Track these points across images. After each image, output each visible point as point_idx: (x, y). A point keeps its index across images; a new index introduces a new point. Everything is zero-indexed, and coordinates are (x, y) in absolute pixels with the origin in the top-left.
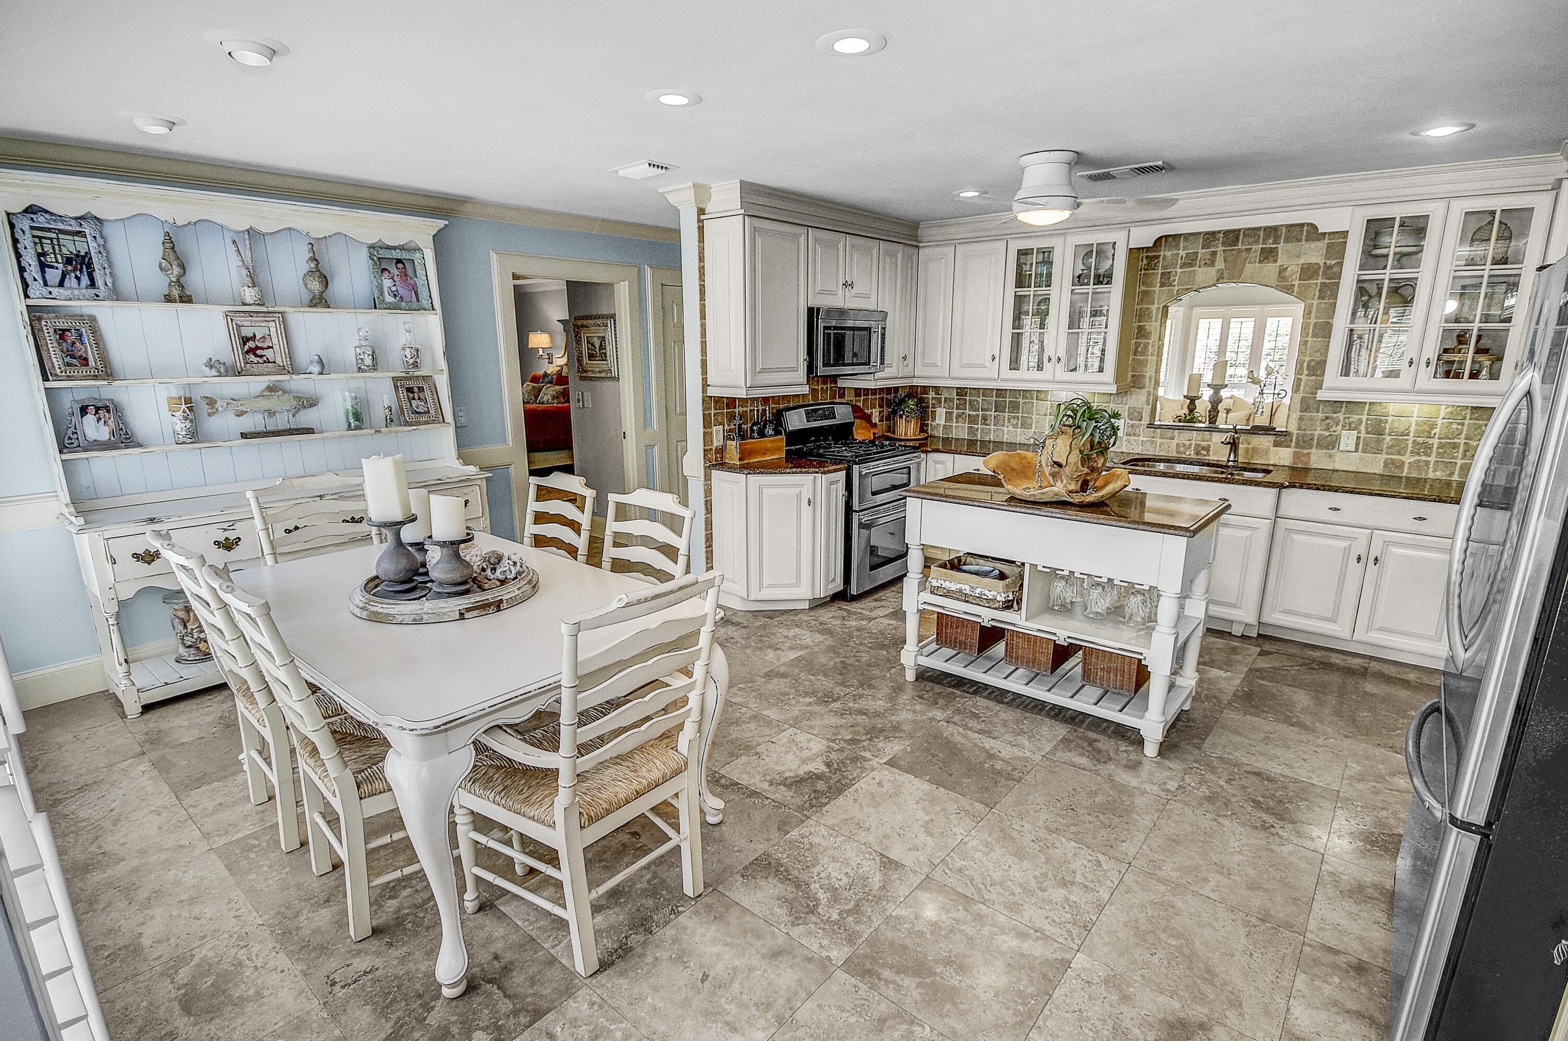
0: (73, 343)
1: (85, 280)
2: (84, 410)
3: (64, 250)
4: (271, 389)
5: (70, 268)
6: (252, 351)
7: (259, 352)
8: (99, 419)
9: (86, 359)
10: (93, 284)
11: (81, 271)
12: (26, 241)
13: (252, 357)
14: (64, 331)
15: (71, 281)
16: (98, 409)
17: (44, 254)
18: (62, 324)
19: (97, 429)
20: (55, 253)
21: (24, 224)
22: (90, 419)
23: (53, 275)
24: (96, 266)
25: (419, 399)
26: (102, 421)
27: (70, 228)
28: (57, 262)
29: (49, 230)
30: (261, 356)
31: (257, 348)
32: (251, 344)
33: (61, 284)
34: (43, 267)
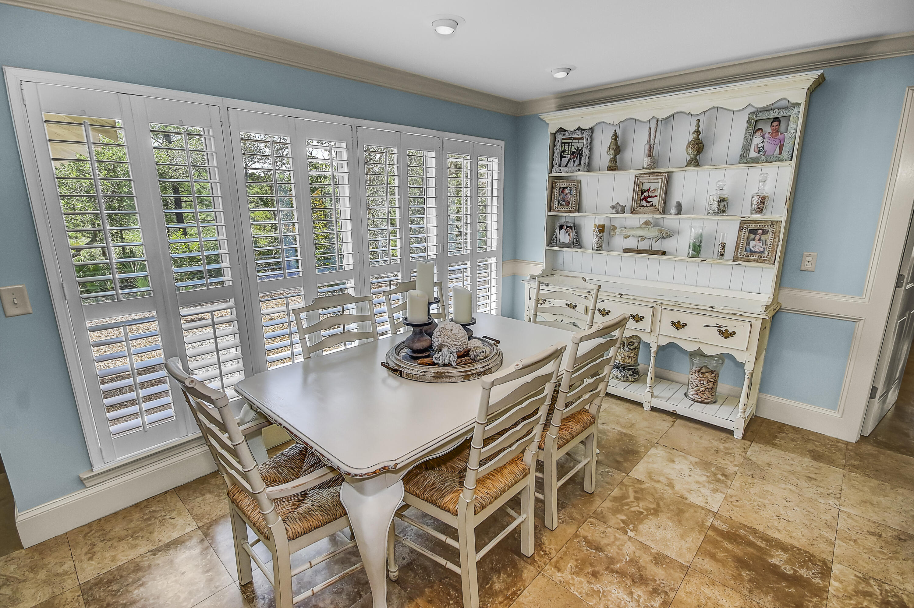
0: (567, 194)
1: (577, 162)
2: (561, 227)
3: (573, 148)
4: (647, 223)
5: (572, 157)
6: (645, 199)
7: (649, 199)
8: (567, 232)
9: (569, 202)
10: (579, 164)
11: (577, 158)
12: (558, 145)
13: (644, 203)
14: (564, 188)
15: (571, 164)
16: (567, 227)
17: (564, 151)
18: (564, 185)
19: (565, 237)
20: (568, 150)
21: (559, 137)
22: (563, 231)
23: (565, 160)
24: (583, 155)
25: (759, 240)
26: (568, 233)
27: (577, 136)
28: (568, 154)
29: (569, 139)
30: (649, 202)
31: (649, 196)
32: (646, 194)
33: (566, 166)
34: (562, 157)
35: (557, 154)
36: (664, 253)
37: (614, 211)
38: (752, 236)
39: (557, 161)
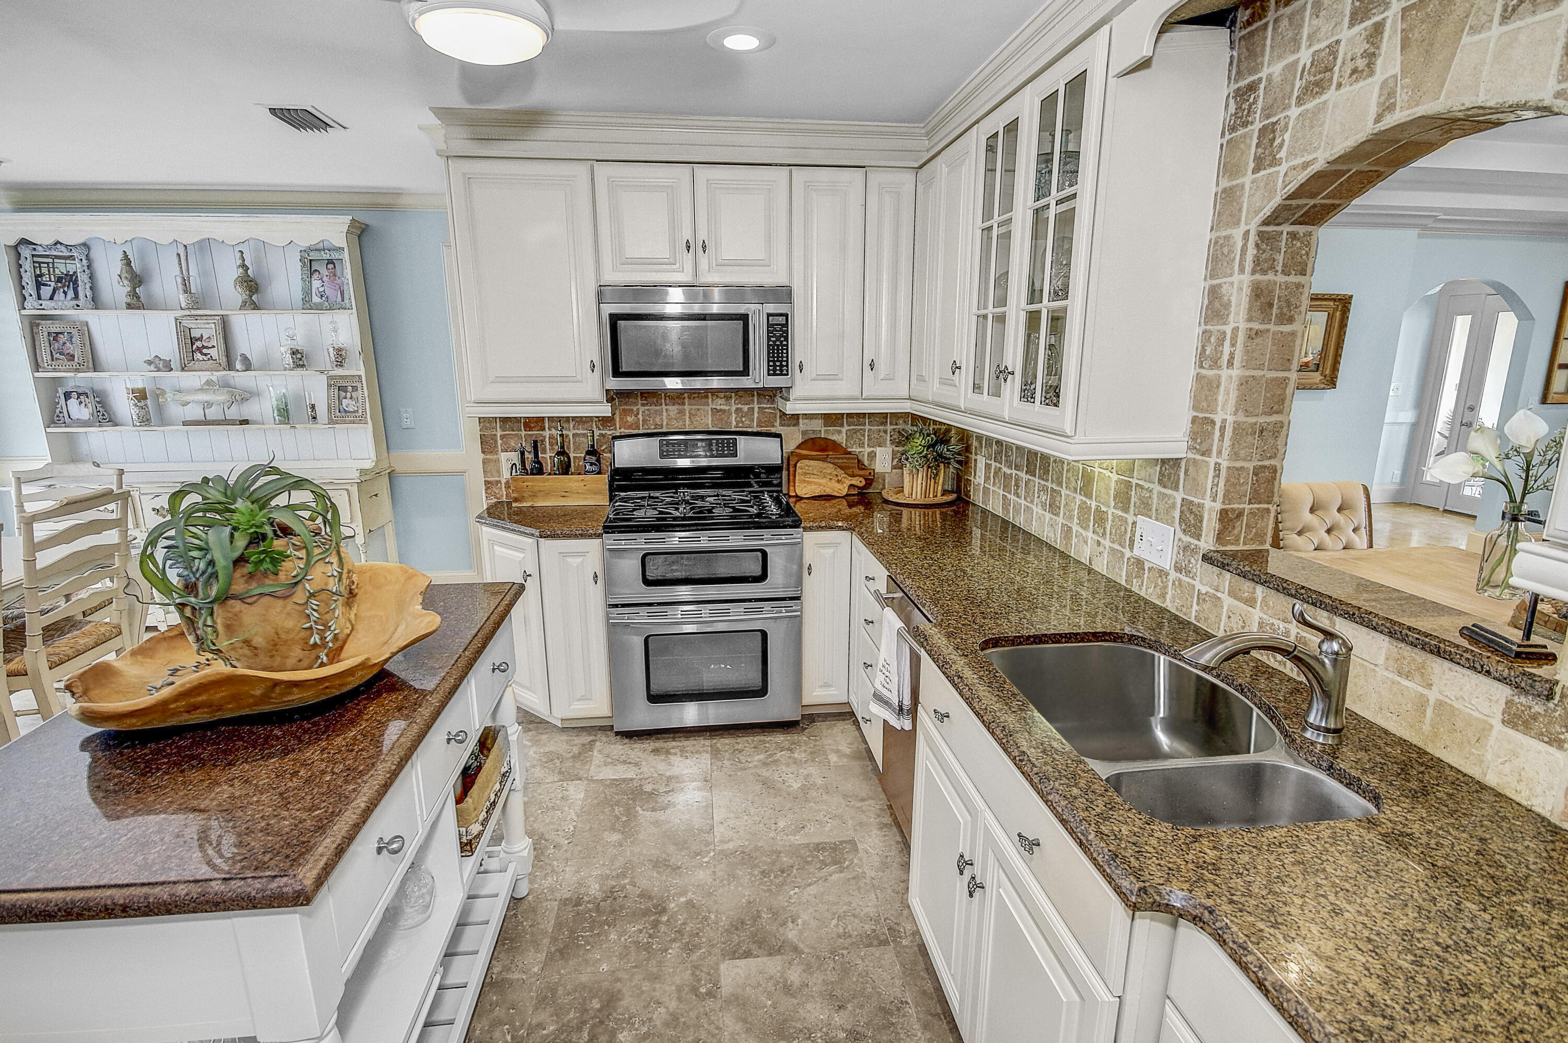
0: (64, 343)
1: (71, 294)
2: (67, 396)
3: (57, 271)
4: (208, 383)
5: (60, 285)
6: (199, 349)
7: (205, 351)
8: (81, 403)
9: (73, 356)
10: (76, 297)
11: (68, 287)
12: (27, 265)
13: (198, 356)
14: (57, 334)
15: (60, 295)
16: (79, 395)
17: (41, 275)
18: (55, 327)
19: (80, 411)
20: (49, 274)
21: (26, 252)
22: (73, 402)
23: (46, 291)
24: (80, 283)
25: (351, 398)
26: (83, 404)
27: (61, 254)
28: (50, 281)
29: (47, 256)
30: (205, 355)
31: (204, 347)
32: (198, 344)
33: (51, 298)
34: (39, 285)
35: (28, 278)
36: (245, 422)
37: (152, 368)
38: (343, 394)
39: (30, 289)
